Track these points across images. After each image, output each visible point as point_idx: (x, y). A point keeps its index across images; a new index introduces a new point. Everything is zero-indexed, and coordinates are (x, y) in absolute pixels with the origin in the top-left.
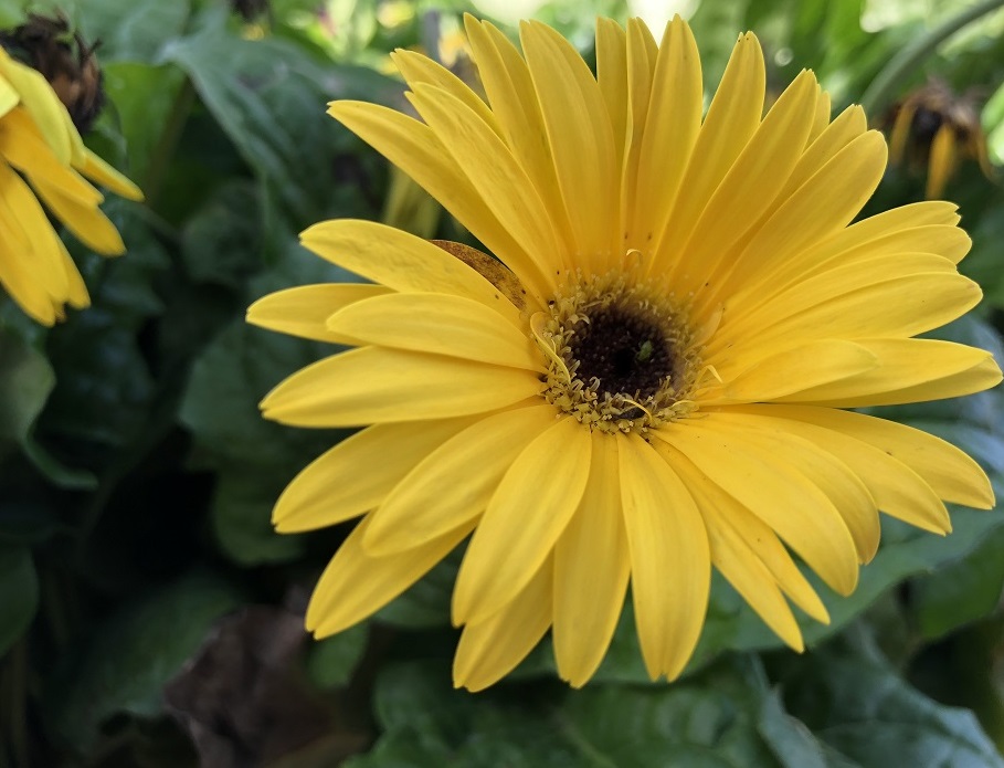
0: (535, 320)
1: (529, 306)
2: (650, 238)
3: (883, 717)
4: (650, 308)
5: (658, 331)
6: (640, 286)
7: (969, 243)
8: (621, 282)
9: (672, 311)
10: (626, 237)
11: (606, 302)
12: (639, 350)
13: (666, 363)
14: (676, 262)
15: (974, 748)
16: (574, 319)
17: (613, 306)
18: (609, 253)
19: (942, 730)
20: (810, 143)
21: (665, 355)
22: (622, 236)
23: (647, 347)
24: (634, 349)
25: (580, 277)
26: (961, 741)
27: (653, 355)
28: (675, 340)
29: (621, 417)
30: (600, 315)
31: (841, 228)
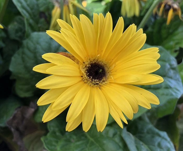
0: (81, 66)
1: (80, 64)
2: (102, 51)
3: (148, 133)
4: (102, 63)
5: (103, 67)
6: (100, 59)
7: (160, 56)
8: (96, 59)
9: (106, 64)
10: (98, 51)
11: (94, 62)
12: (99, 71)
13: (104, 73)
14: (107, 56)
15: (166, 140)
16: (88, 66)
17: (95, 63)
18: (94, 54)
19: (159, 136)
20: (132, 36)
21: (104, 71)
22: (97, 51)
23: (101, 70)
24: (99, 70)
25: (89, 58)
26: (163, 138)
27: (102, 71)
28: (106, 69)
29: (95, 84)
30: (93, 64)
31: (137, 52)
